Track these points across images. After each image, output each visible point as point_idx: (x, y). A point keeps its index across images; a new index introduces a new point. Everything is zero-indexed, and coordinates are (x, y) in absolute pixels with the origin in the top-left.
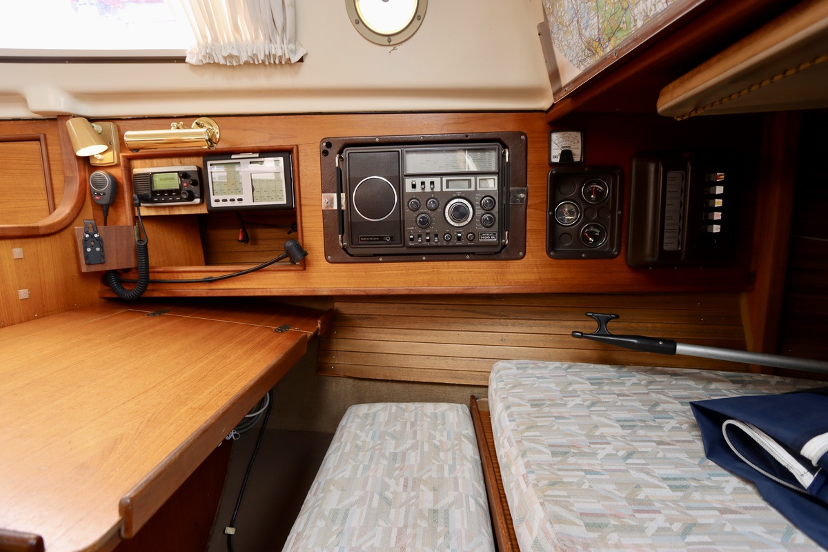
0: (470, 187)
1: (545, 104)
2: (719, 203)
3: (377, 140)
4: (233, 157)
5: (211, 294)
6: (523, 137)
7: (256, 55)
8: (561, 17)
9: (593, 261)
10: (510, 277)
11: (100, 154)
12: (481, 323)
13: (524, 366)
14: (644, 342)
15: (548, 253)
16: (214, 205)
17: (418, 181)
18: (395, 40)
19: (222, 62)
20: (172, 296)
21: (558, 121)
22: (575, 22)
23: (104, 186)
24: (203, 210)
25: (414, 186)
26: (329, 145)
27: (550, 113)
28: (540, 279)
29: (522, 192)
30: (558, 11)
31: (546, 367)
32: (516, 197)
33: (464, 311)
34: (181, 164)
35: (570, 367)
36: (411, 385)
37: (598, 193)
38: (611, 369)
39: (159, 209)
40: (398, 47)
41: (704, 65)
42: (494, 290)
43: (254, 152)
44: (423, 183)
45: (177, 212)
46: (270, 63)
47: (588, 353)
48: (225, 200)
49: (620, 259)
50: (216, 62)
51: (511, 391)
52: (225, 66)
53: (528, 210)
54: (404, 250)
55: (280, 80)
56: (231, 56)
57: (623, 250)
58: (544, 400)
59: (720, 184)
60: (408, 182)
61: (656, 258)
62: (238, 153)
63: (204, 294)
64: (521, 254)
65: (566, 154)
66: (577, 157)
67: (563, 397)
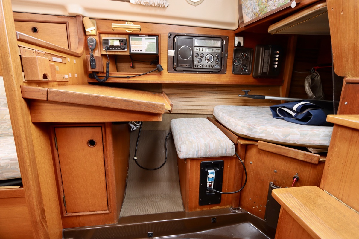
0: (213, 51)
1: (235, 28)
2: (277, 59)
3: (186, 35)
4: (139, 36)
5: (129, 82)
6: (227, 37)
7: (155, 3)
8: (247, 5)
9: (244, 76)
10: (222, 79)
11: (91, 31)
12: (210, 96)
14: (257, 96)
15: (232, 73)
16: (132, 52)
17: (198, 48)
18: (196, 4)
19: (143, 4)
20: (115, 82)
21: (238, 34)
22: (251, 7)
23: (93, 42)
24: (128, 54)
25: (197, 50)
26: (171, 35)
27: (235, 31)
28: (230, 80)
29: (227, 54)
30: (246, 3)
32: (225, 55)
33: (205, 92)
34: (119, 37)
36: (188, 115)
37: (246, 56)
39: (110, 52)
40: (196, 6)
41: (280, 21)
42: (217, 83)
43: (146, 35)
44: (200, 49)
45: (117, 54)
46: (158, 6)
47: (240, 104)
48: (136, 50)
49: (251, 75)
50: (141, 4)
52: (144, 5)
53: (228, 60)
54: (193, 69)
55: (159, 12)
56: (147, 3)
57: (252, 73)
59: (278, 54)
60: (195, 48)
61: (261, 74)
62: (141, 35)
63: (127, 82)
64: (225, 72)
65: (239, 43)
66: (242, 45)
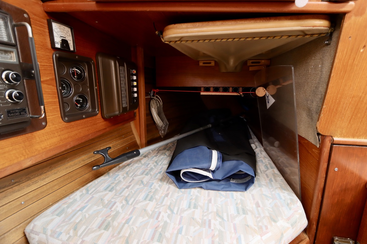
2: (135, 83)
9: (88, 119)
13: (60, 210)
14: (128, 155)
15: (63, 119)
31: (75, 200)
35: (87, 191)
37: (77, 74)
38: (106, 178)
49: (99, 115)
51: (79, 235)
57: (100, 110)
58: (105, 220)
59: (134, 75)
64: (44, 123)
65: (65, 43)
66: (71, 48)
67: (111, 208)
